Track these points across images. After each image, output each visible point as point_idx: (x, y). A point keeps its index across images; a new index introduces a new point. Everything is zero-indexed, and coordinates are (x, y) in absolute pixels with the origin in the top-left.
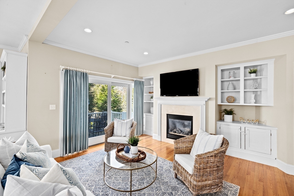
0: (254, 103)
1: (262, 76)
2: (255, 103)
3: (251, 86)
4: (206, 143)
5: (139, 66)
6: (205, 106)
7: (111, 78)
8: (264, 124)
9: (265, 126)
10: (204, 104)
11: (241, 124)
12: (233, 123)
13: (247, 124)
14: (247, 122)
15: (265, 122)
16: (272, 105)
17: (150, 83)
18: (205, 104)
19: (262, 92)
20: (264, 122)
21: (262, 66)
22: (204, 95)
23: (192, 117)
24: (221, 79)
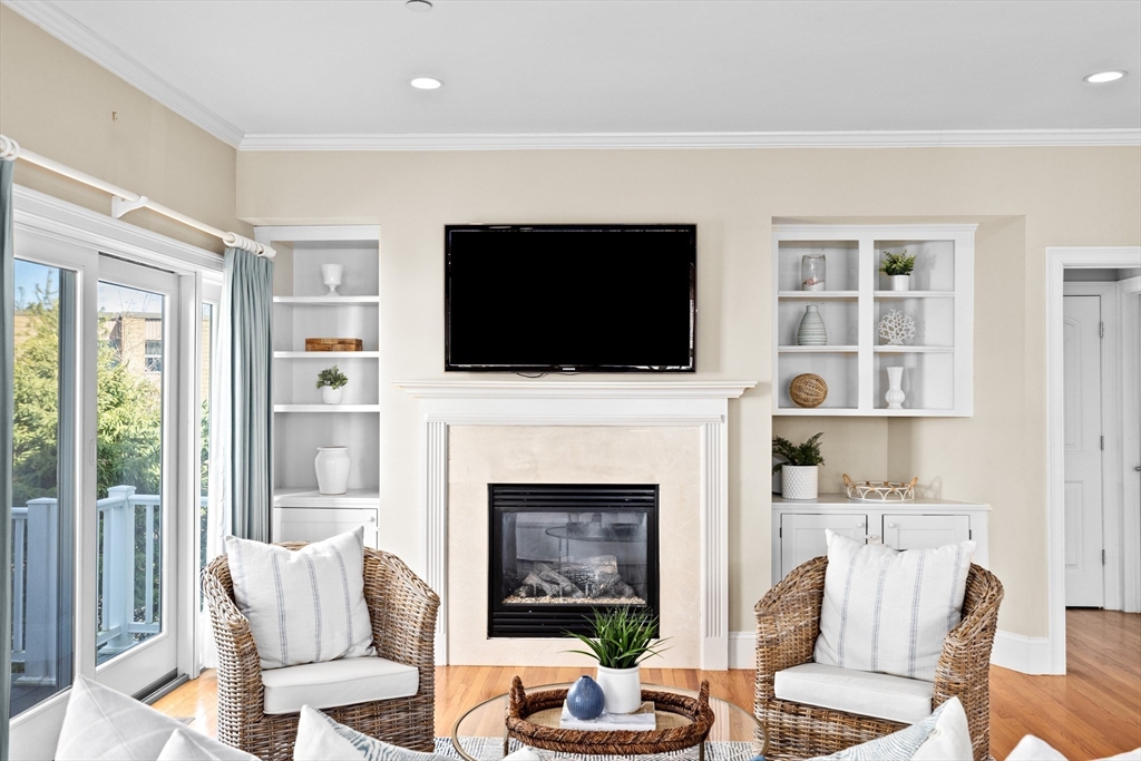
0: (899, 405)
1: (928, 289)
2: (903, 405)
3: (891, 329)
4: (917, 588)
5: (244, 146)
6: (724, 427)
7: (109, 213)
8: (930, 494)
9: (937, 500)
10: (722, 416)
11: (860, 502)
12: (819, 502)
13: (884, 500)
14: (884, 492)
15: (936, 485)
16: (969, 412)
17: (322, 276)
18: (726, 414)
19: (928, 359)
20: (930, 487)
21: (927, 246)
22: (717, 367)
23: (655, 487)
24: (780, 289)
